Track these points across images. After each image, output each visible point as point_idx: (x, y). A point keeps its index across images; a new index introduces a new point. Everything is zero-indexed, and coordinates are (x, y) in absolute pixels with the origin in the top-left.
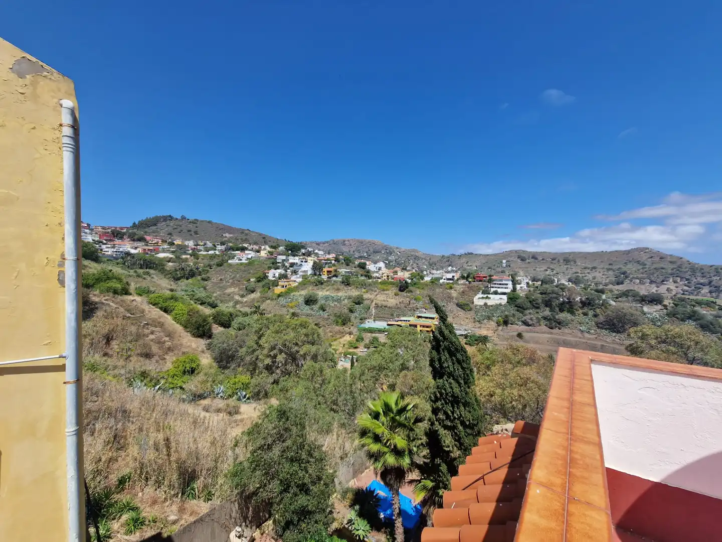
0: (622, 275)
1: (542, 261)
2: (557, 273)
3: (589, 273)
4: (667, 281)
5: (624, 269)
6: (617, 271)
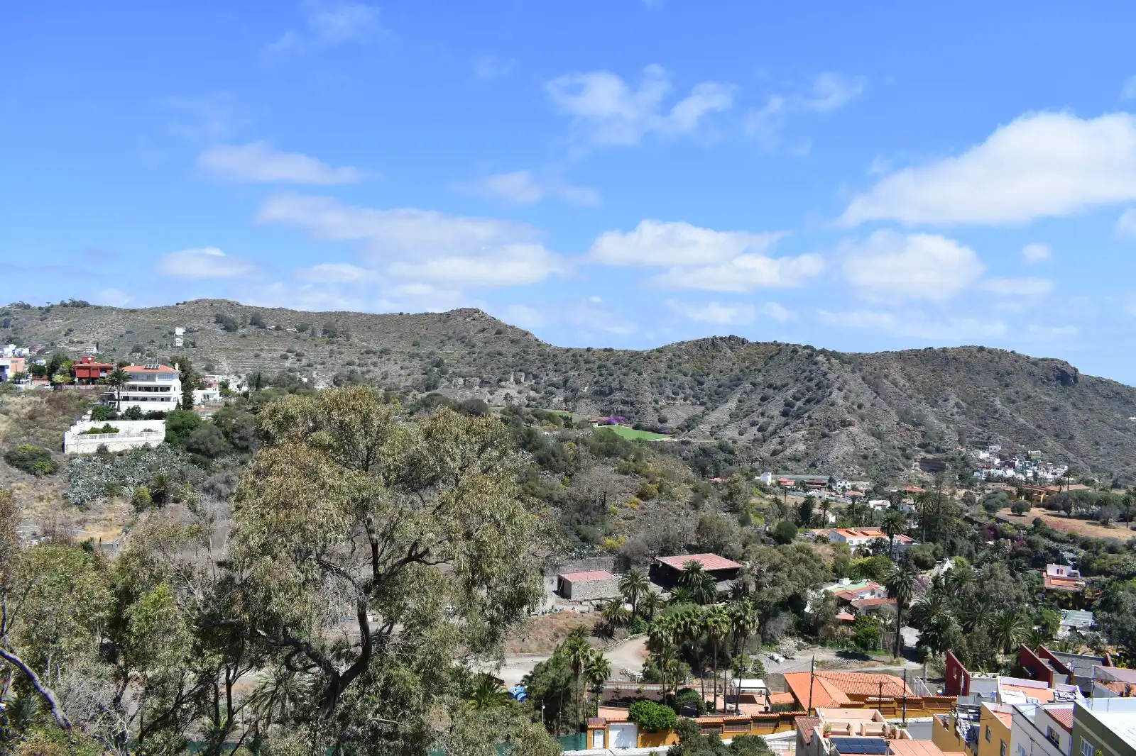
0: (436, 369)
1: (275, 334)
2: (309, 365)
3: (375, 364)
4: (506, 380)
5: (440, 354)
6: (427, 360)
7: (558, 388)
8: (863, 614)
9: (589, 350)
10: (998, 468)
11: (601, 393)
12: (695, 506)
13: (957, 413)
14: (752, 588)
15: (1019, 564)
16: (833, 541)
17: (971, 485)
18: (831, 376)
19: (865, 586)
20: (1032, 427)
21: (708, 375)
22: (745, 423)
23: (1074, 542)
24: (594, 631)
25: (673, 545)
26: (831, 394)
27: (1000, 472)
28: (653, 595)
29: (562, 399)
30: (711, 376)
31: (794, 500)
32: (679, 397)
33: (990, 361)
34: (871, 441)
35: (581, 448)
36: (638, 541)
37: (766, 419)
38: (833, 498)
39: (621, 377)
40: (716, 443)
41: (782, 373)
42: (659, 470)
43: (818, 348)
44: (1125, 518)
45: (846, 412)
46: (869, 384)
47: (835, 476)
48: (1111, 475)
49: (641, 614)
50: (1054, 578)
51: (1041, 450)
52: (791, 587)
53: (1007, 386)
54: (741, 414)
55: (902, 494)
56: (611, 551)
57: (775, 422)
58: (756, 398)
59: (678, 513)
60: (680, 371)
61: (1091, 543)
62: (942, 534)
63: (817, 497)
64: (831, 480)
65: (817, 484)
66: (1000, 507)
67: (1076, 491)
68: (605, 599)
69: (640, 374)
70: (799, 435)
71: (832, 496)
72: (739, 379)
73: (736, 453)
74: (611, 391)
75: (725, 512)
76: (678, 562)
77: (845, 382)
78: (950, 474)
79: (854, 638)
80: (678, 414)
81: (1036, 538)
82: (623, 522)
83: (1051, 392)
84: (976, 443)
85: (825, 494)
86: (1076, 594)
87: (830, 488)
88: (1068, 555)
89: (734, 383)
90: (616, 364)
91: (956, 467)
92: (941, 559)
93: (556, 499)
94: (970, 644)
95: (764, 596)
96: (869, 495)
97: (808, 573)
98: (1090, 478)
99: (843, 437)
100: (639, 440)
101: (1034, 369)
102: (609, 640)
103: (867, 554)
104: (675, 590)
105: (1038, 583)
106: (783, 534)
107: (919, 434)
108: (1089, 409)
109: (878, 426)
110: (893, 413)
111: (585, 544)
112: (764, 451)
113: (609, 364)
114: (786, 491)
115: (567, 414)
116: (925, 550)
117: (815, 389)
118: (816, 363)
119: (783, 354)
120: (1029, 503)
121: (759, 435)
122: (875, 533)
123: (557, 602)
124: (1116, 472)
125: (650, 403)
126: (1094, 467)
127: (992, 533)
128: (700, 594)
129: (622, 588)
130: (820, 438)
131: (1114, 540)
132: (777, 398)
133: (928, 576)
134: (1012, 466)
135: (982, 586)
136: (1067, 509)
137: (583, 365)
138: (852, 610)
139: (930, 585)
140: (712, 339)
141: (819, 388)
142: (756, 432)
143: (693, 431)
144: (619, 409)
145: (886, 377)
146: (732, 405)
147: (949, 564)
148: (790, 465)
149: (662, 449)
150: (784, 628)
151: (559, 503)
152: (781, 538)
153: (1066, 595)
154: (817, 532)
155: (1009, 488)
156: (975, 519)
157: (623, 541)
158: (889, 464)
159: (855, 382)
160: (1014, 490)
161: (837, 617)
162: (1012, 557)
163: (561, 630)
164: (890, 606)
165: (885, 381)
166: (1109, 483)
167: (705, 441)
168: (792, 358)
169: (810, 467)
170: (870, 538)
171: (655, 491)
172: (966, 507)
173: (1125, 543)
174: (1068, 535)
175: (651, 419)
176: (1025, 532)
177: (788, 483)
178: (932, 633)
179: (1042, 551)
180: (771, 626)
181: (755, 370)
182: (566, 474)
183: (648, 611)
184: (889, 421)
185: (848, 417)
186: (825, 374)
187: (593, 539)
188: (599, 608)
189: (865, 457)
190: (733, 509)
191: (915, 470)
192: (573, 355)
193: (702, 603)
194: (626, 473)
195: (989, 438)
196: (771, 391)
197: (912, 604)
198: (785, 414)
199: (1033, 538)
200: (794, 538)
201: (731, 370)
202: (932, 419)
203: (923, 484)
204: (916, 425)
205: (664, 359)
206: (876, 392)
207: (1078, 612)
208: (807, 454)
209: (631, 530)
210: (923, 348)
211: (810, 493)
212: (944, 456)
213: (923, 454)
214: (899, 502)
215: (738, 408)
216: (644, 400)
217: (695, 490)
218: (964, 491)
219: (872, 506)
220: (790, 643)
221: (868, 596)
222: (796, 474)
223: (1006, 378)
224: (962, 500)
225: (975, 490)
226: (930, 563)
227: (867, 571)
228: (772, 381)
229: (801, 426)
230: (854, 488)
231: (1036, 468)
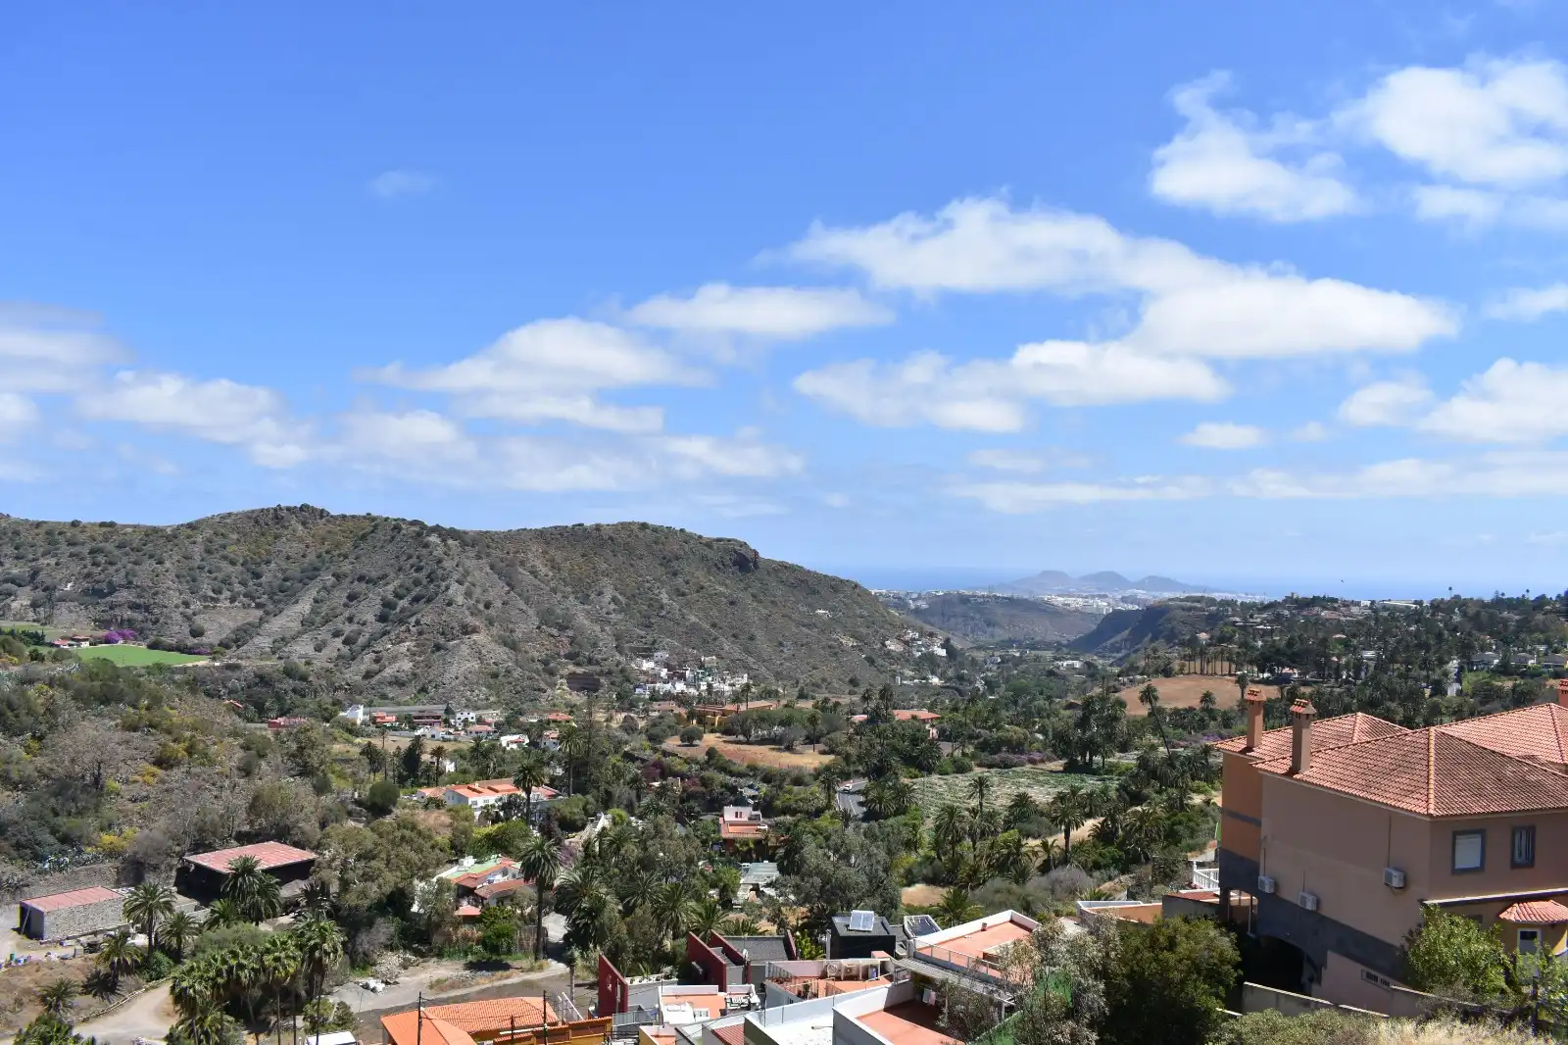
7: (20, 586)
8: (493, 905)
9: (75, 524)
10: (666, 682)
11: (95, 593)
12: (247, 771)
13: (614, 610)
14: (334, 888)
15: (691, 808)
16: (450, 803)
17: (632, 706)
18: (447, 564)
19: (494, 864)
20: (706, 626)
21: (268, 562)
22: (324, 633)
23: (755, 776)
24: (85, 987)
25: (214, 834)
26: (447, 588)
27: (668, 686)
28: (181, 917)
29: (27, 602)
30: (273, 565)
31: (396, 743)
32: (222, 597)
33: (656, 543)
34: (502, 652)
35: (57, 693)
36: (157, 835)
37: (355, 627)
38: (452, 737)
39: (130, 566)
40: (281, 664)
41: (379, 558)
42: (189, 720)
43: (430, 523)
44: (811, 740)
45: (467, 613)
46: (500, 575)
47: (453, 704)
48: (797, 682)
49: (162, 948)
50: (732, 824)
51: (716, 656)
52: (390, 880)
53: (675, 574)
54: (318, 619)
55: (544, 725)
56: (112, 853)
57: (367, 631)
58: (340, 597)
59: (219, 784)
60: (225, 558)
61: (775, 775)
62: (594, 782)
63: (429, 736)
64: (448, 711)
65: (428, 717)
66: (667, 736)
67: (757, 710)
68: (102, 931)
69: (160, 562)
70: (403, 647)
71: (450, 734)
72: (316, 569)
73: (311, 679)
74: (113, 589)
75: (293, 776)
76: (219, 861)
77: (467, 573)
78: (607, 693)
79: (482, 941)
80: (219, 623)
81: (709, 773)
82: (130, 806)
83: (728, 582)
84: (638, 649)
85: (440, 731)
86: (758, 842)
87: (446, 721)
88: (747, 792)
89: (307, 574)
90: (120, 547)
91: (613, 683)
92: (594, 815)
93: (15, 776)
94: (630, 933)
95: (351, 900)
96: (501, 728)
97: (414, 857)
98: (774, 688)
99: (465, 650)
100: (159, 667)
101: (707, 551)
102: (111, 997)
103: (496, 819)
104: (218, 905)
105: (714, 832)
106: (378, 800)
107: (566, 641)
108: (772, 602)
109: (512, 631)
110: (531, 612)
111: (65, 847)
112: (353, 674)
113: (109, 546)
114: (383, 729)
115: (37, 628)
116: (571, 805)
117: (425, 582)
118: (426, 546)
119: (380, 534)
120: (702, 728)
121: (345, 650)
122: (506, 788)
123: (18, 945)
124: (803, 678)
125: (177, 606)
126: (777, 673)
127: (658, 771)
128: (255, 906)
129: (128, 913)
130: (433, 652)
131: (800, 768)
132: (371, 595)
133: (576, 840)
134: (682, 677)
135: (645, 849)
136: (746, 733)
137: (64, 547)
138: (478, 900)
139: (580, 855)
140: (275, 510)
141: (432, 581)
142: (341, 646)
143: (245, 647)
144: (125, 617)
145: (522, 563)
146: (304, 606)
147: (604, 821)
148: (391, 692)
149: (195, 683)
150: (382, 941)
151: (23, 785)
152: (377, 807)
153: (747, 845)
154: (428, 792)
155: (677, 710)
156: (636, 754)
157: (130, 837)
158: (527, 683)
159: (480, 572)
160: (683, 711)
161: (456, 913)
162: (683, 801)
163: (27, 992)
164: (529, 890)
165: (521, 570)
166: (795, 692)
167: (263, 663)
168: (393, 538)
169: (419, 692)
170: (499, 795)
171: (182, 754)
172: (626, 737)
173: (812, 772)
174: (748, 767)
175: (177, 631)
176: (695, 767)
177: (388, 718)
178: (583, 921)
179: (718, 790)
180: (364, 941)
181: (339, 555)
182: (33, 736)
183: (174, 941)
184: (526, 625)
185: (470, 620)
186: (440, 561)
187: (81, 837)
188: (92, 947)
189: (495, 676)
190: (305, 771)
191: (562, 691)
192: (47, 533)
193: (258, 919)
194: (135, 729)
195: (654, 642)
196: (362, 587)
197: (557, 883)
198: (382, 618)
199: (706, 774)
200: (394, 805)
201: (304, 556)
202: (582, 620)
203: (572, 709)
204: (562, 628)
205: (199, 539)
206: (508, 585)
207: (760, 865)
208: (415, 675)
209: (144, 817)
210: (570, 525)
211: (419, 732)
212: (597, 668)
213: (572, 668)
214: (540, 736)
215: (313, 611)
216: (166, 602)
217: (246, 748)
218: (624, 715)
219: (504, 744)
220: (391, 961)
221: (499, 878)
222: (399, 704)
223: (675, 564)
224: (621, 727)
225: (637, 713)
226: (579, 823)
227: (497, 844)
228: (364, 571)
229: (406, 634)
230: (480, 721)
231: (710, 679)
